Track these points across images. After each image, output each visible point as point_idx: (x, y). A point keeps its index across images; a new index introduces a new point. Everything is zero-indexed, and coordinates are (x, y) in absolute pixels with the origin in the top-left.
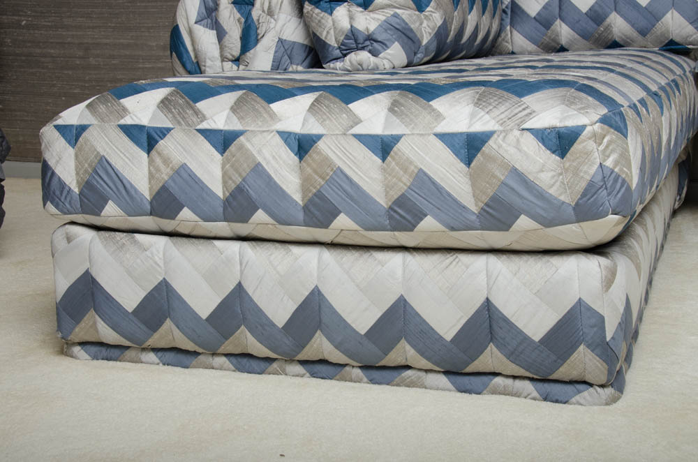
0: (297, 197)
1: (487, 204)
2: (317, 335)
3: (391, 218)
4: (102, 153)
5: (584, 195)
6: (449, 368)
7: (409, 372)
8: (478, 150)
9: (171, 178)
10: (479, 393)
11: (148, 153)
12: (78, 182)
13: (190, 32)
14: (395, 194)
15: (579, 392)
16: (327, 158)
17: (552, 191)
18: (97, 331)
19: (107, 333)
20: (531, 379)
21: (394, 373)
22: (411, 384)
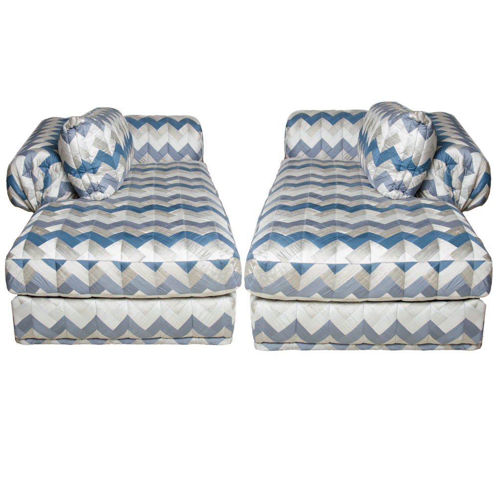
0: (121, 285)
1: (194, 286)
2: (127, 331)
3: (158, 291)
4: (36, 271)
5: (228, 281)
6: (176, 337)
7: (160, 339)
8: (192, 268)
9: (68, 280)
10: (187, 344)
11: (57, 270)
12: (25, 281)
13: (20, 179)
14: (160, 283)
15: (221, 341)
16: (133, 272)
17: (218, 281)
18: (34, 335)
19: (37, 335)
20: (205, 338)
21: (155, 340)
22: (162, 343)
